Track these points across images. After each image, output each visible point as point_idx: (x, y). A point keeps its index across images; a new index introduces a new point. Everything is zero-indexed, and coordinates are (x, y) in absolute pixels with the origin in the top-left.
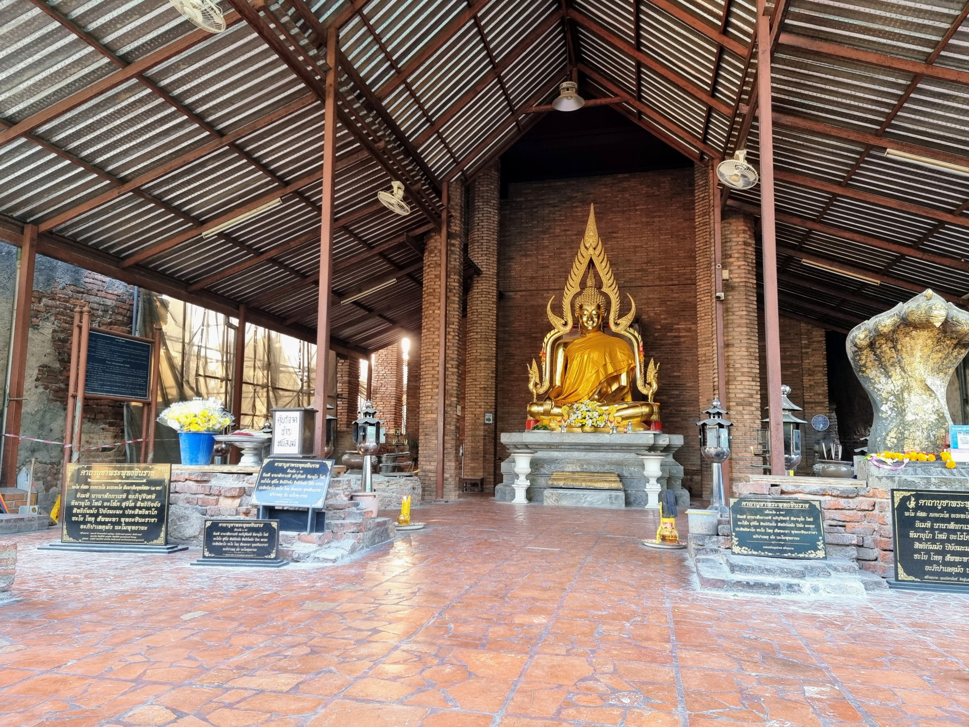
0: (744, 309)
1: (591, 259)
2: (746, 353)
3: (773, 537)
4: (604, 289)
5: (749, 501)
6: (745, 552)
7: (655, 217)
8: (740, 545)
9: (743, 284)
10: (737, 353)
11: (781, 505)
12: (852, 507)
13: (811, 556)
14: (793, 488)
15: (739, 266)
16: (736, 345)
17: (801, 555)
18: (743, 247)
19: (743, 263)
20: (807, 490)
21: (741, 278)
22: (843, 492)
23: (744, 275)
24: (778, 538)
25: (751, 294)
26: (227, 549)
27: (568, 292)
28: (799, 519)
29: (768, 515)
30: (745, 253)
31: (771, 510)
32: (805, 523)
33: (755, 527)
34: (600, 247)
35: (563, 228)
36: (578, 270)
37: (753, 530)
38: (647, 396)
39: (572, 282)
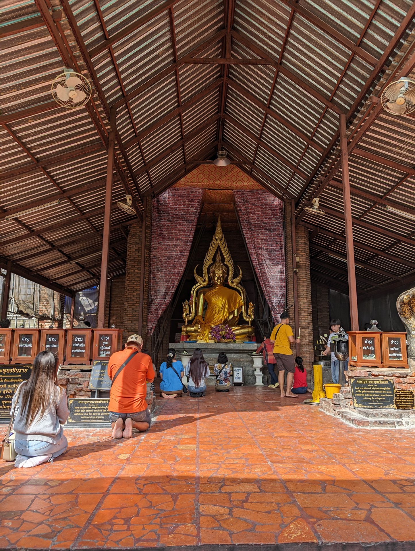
0: (305, 277)
1: (219, 245)
2: (306, 301)
3: (373, 398)
4: (226, 263)
5: (360, 380)
6: (361, 407)
8: (358, 403)
9: (304, 265)
10: (302, 301)
11: (375, 382)
12: (405, 382)
13: (391, 407)
14: (378, 373)
15: (302, 255)
16: (301, 296)
17: (387, 407)
18: (304, 245)
19: (304, 254)
20: (385, 374)
21: (303, 261)
22: (401, 374)
23: (305, 260)
24: (375, 399)
25: (308, 270)
26: (84, 417)
27: (206, 263)
28: (384, 389)
29: (370, 387)
30: (305, 249)
31: (370, 384)
32: (387, 390)
33: (364, 393)
34: (223, 239)
36: (211, 251)
37: (363, 395)
38: (248, 322)
39: (208, 258)
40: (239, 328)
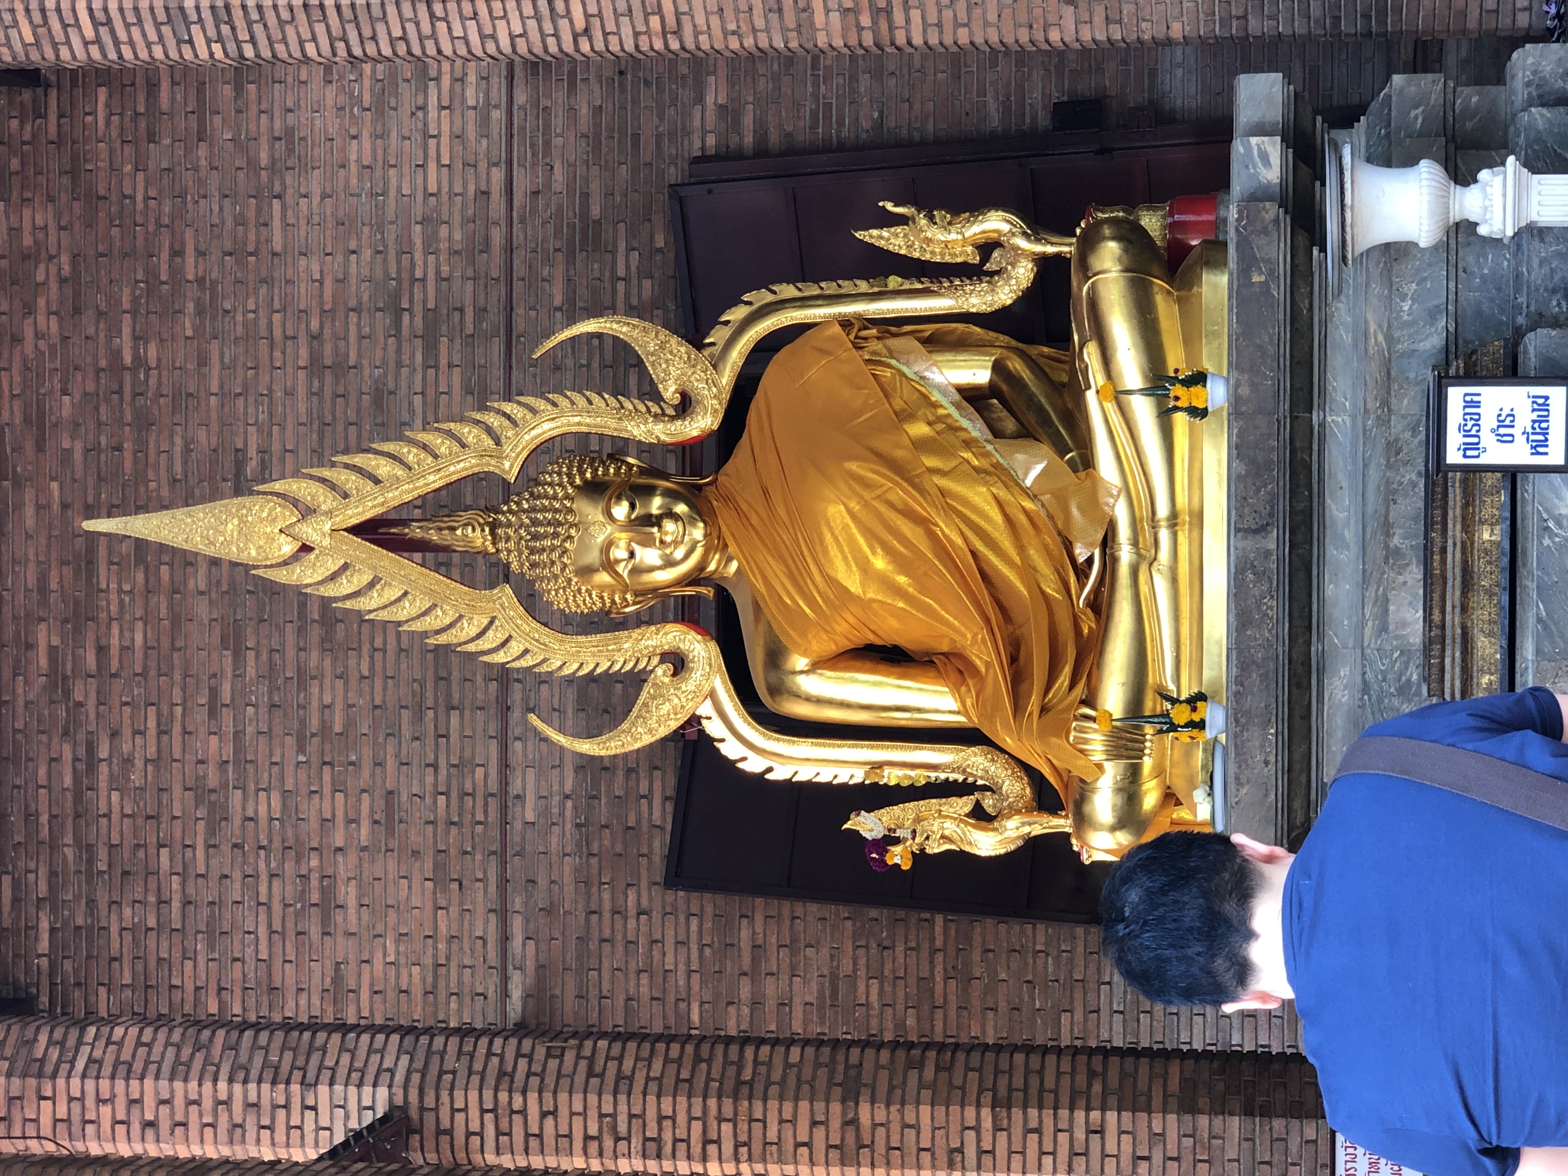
7: (176, 272)
27: (515, 648)
35: (201, 716)
38: (1043, 263)
39: (469, 629)
40: (1091, 354)
